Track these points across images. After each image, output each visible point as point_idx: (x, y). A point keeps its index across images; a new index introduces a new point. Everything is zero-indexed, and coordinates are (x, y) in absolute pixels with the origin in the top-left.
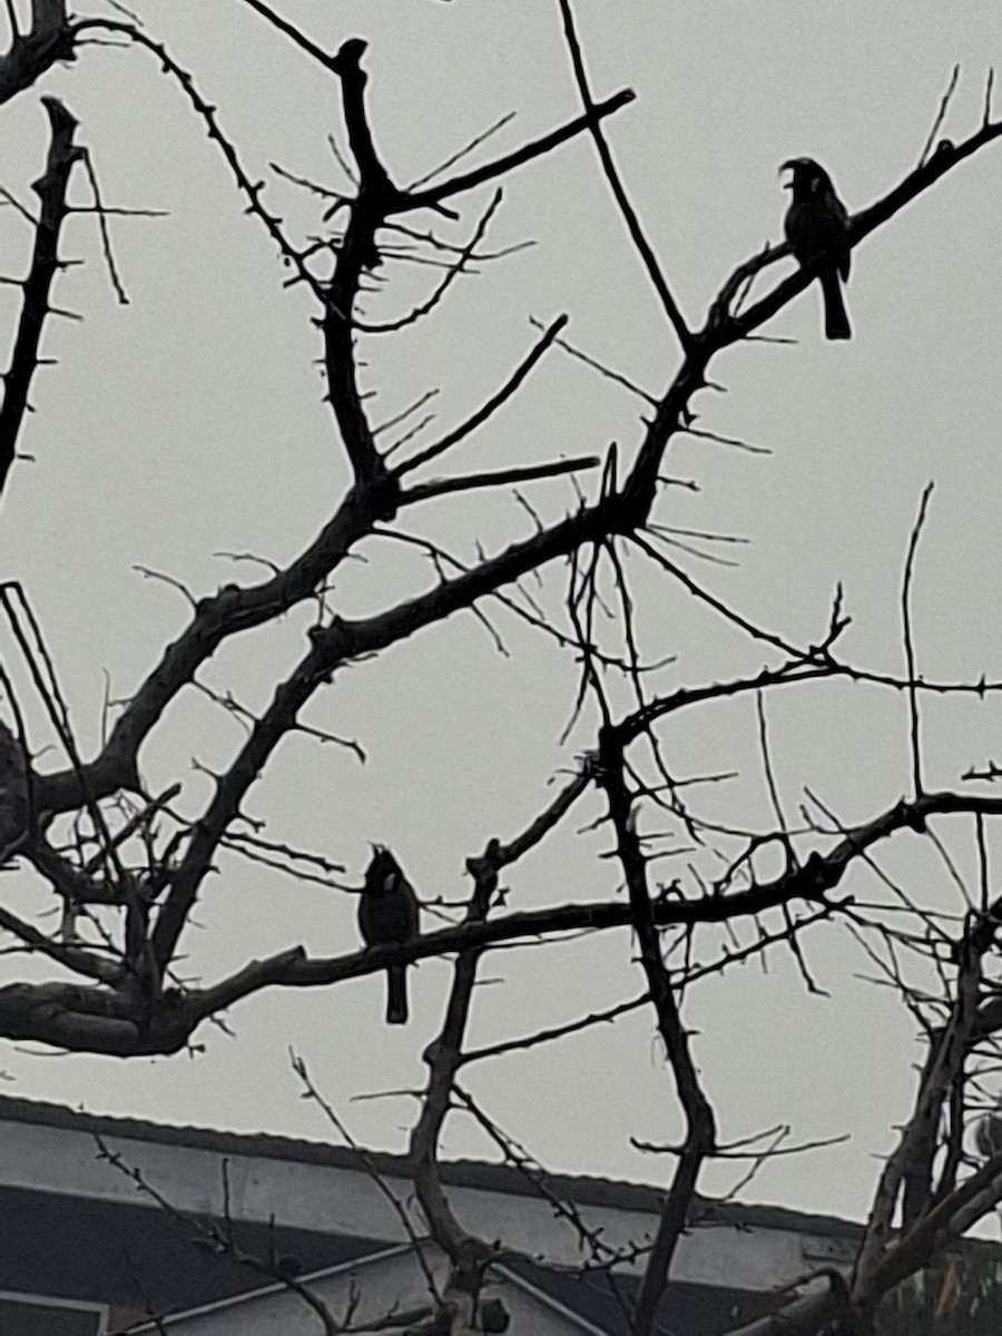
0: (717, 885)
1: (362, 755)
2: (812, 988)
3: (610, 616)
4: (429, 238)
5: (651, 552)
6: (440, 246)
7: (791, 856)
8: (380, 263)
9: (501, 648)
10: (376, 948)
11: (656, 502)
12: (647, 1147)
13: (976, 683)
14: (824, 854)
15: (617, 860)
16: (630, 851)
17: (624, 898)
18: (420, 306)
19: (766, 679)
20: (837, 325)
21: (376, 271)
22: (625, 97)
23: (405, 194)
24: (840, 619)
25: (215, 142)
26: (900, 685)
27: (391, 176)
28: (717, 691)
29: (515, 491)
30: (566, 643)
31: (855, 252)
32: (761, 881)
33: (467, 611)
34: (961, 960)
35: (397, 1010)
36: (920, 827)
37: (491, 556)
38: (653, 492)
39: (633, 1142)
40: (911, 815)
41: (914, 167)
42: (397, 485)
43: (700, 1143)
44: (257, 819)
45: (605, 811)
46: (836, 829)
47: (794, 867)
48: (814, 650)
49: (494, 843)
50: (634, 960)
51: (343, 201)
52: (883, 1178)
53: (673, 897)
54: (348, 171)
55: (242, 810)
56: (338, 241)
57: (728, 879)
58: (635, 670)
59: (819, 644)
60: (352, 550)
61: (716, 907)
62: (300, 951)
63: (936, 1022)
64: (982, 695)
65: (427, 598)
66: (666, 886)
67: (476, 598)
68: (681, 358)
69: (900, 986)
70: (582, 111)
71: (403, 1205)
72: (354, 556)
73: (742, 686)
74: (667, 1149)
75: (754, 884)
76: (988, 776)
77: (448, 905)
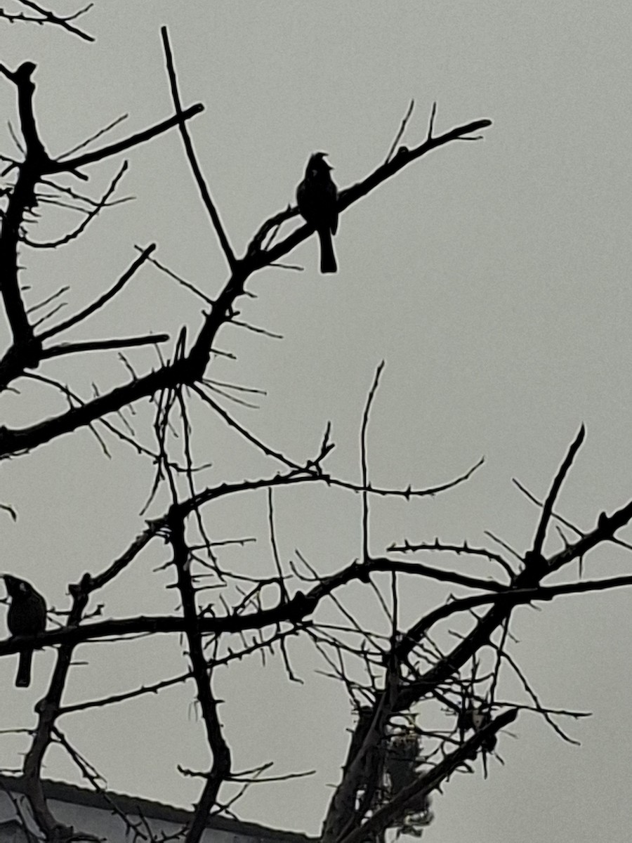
0: (236, 609)
1: (14, 515)
2: (292, 677)
3: (176, 435)
4: (69, 191)
5: (204, 397)
6: (75, 196)
7: (284, 592)
8: (36, 205)
10: (17, 638)
11: (209, 365)
12: (187, 772)
13: (405, 490)
14: (306, 592)
15: (177, 590)
16: (186, 585)
17: (180, 614)
18: (71, 233)
19: (279, 480)
20: (328, 264)
21: (34, 210)
22: (198, 108)
23: (54, 162)
24: (329, 443)
26: (357, 489)
27: (47, 150)
28: (247, 485)
29: (120, 354)
30: (143, 452)
31: (341, 215)
32: (264, 608)
33: (86, 427)
34: (389, 664)
35: (23, 678)
36: (366, 579)
37: (102, 394)
38: (207, 359)
39: (180, 768)
40: (360, 571)
41: (382, 163)
42: (40, 346)
43: (221, 771)
45: (171, 558)
46: (313, 577)
47: (286, 601)
48: (310, 464)
49: (87, 576)
50: (185, 653)
51: (15, 164)
52: (334, 798)
53: (208, 615)
54: (19, 146)
56: (10, 189)
57: (243, 606)
58: (189, 471)
59: (313, 460)
60: (10, 385)
61: (235, 623)
63: (365, 703)
64: (408, 498)
65: (61, 418)
66: (204, 608)
67: (91, 420)
68: (229, 275)
69: (344, 678)
70: (174, 113)
71: (18, 802)
72: (11, 389)
73: (262, 483)
74: (200, 774)
75: (260, 610)
76: (403, 550)
77: (59, 614)
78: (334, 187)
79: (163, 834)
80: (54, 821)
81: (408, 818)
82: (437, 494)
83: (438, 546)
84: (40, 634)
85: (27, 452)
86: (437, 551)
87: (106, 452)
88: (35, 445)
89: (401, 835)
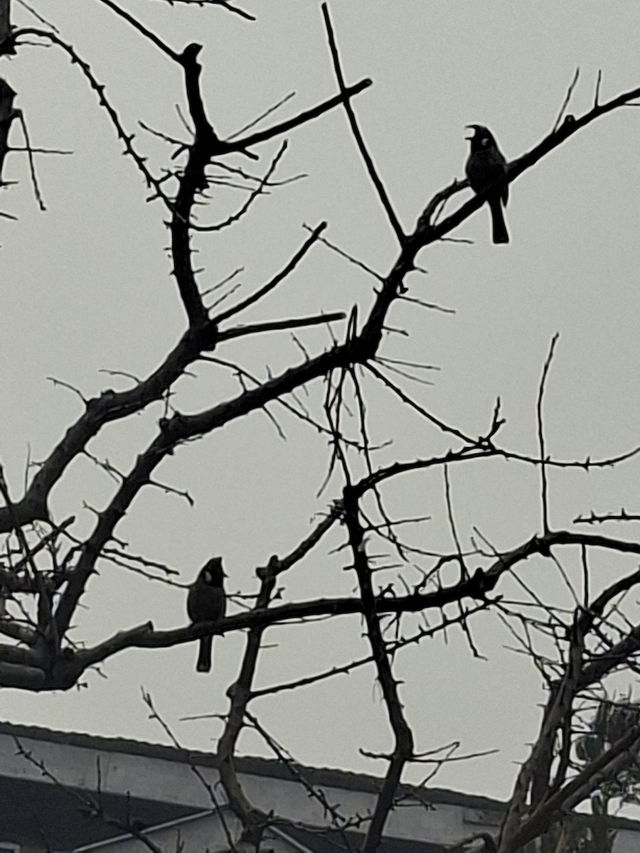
0: (417, 588)
1: (191, 501)
2: (476, 655)
3: (351, 415)
4: (240, 172)
5: (378, 375)
6: (246, 177)
7: (464, 570)
8: (207, 187)
11: (381, 343)
12: (369, 755)
13: (584, 462)
14: (485, 569)
15: (354, 571)
16: (362, 566)
17: (357, 595)
18: (234, 215)
19: (451, 457)
20: (500, 235)
21: (205, 191)
22: (366, 83)
23: (224, 143)
24: (498, 420)
25: (104, 108)
26: (535, 462)
27: (216, 132)
28: (420, 464)
29: (291, 334)
30: (322, 431)
32: (444, 586)
33: (260, 410)
34: (572, 638)
35: (204, 663)
36: (547, 553)
37: (276, 375)
38: (380, 336)
39: (361, 751)
40: (540, 546)
41: (549, 132)
42: (216, 329)
43: (404, 752)
44: (124, 541)
45: (347, 540)
46: (493, 553)
47: (466, 578)
48: (481, 439)
49: (274, 558)
50: (363, 635)
51: (185, 147)
52: (519, 777)
53: (388, 595)
54: (188, 127)
55: (114, 535)
56: (181, 172)
57: (423, 584)
58: (366, 449)
59: (485, 436)
60: (187, 369)
61: (415, 602)
62: (150, 625)
63: (555, 677)
64: (587, 469)
65: (235, 401)
66: (384, 588)
67: (266, 402)
68: (399, 250)
69: (532, 654)
70: (338, 92)
71: (213, 788)
72: (188, 373)
73: (435, 461)
74: (383, 756)
75: (440, 588)
76: (590, 521)
77: (244, 597)
78: (503, 159)
79: (358, 816)
80: (248, 807)
81: (631, 787)
82: (616, 464)
83: (624, 517)
84: (220, 620)
85: (200, 438)
86: (623, 522)
87: (281, 434)
88: (209, 429)
89: (625, 803)
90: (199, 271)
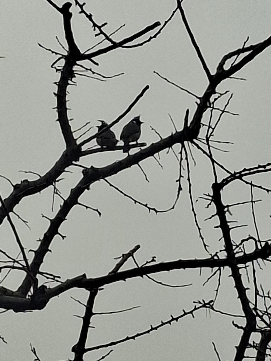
1: (100, 214)
4: (90, 70)
6: (94, 73)
8: (74, 77)
9: (147, 179)
12: (236, 325)
15: (220, 229)
23: (83, 54)
39: (233, 322)
42: (81, 149)
44: (64, 235)
45: (215, 212)
51: (63, 56)
53: (216, 258)
55: (59, 231)
62: (85, 275)
68: (208, 83)
74: (241, 328)
75: (245, 253)
90: (71, 120)
